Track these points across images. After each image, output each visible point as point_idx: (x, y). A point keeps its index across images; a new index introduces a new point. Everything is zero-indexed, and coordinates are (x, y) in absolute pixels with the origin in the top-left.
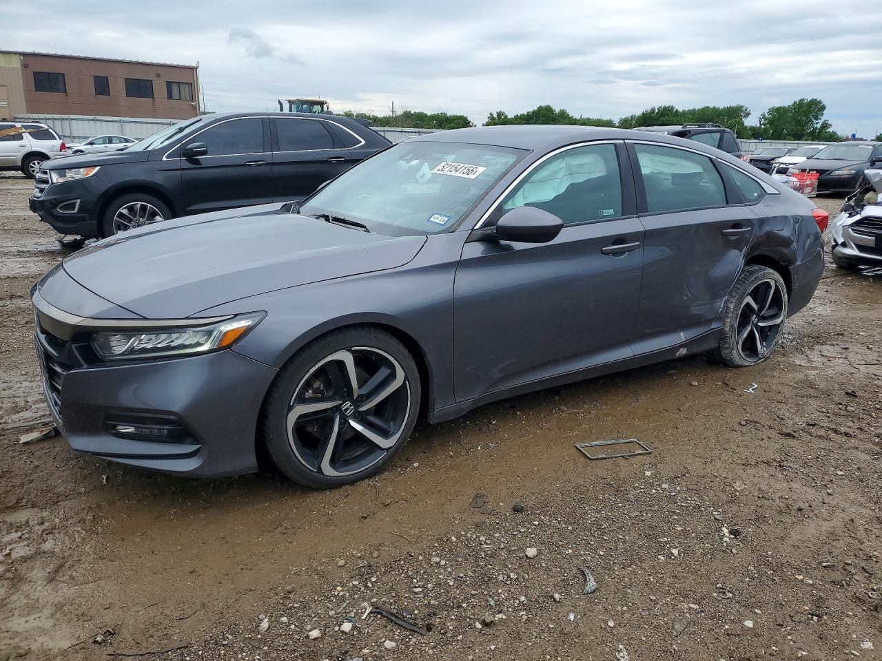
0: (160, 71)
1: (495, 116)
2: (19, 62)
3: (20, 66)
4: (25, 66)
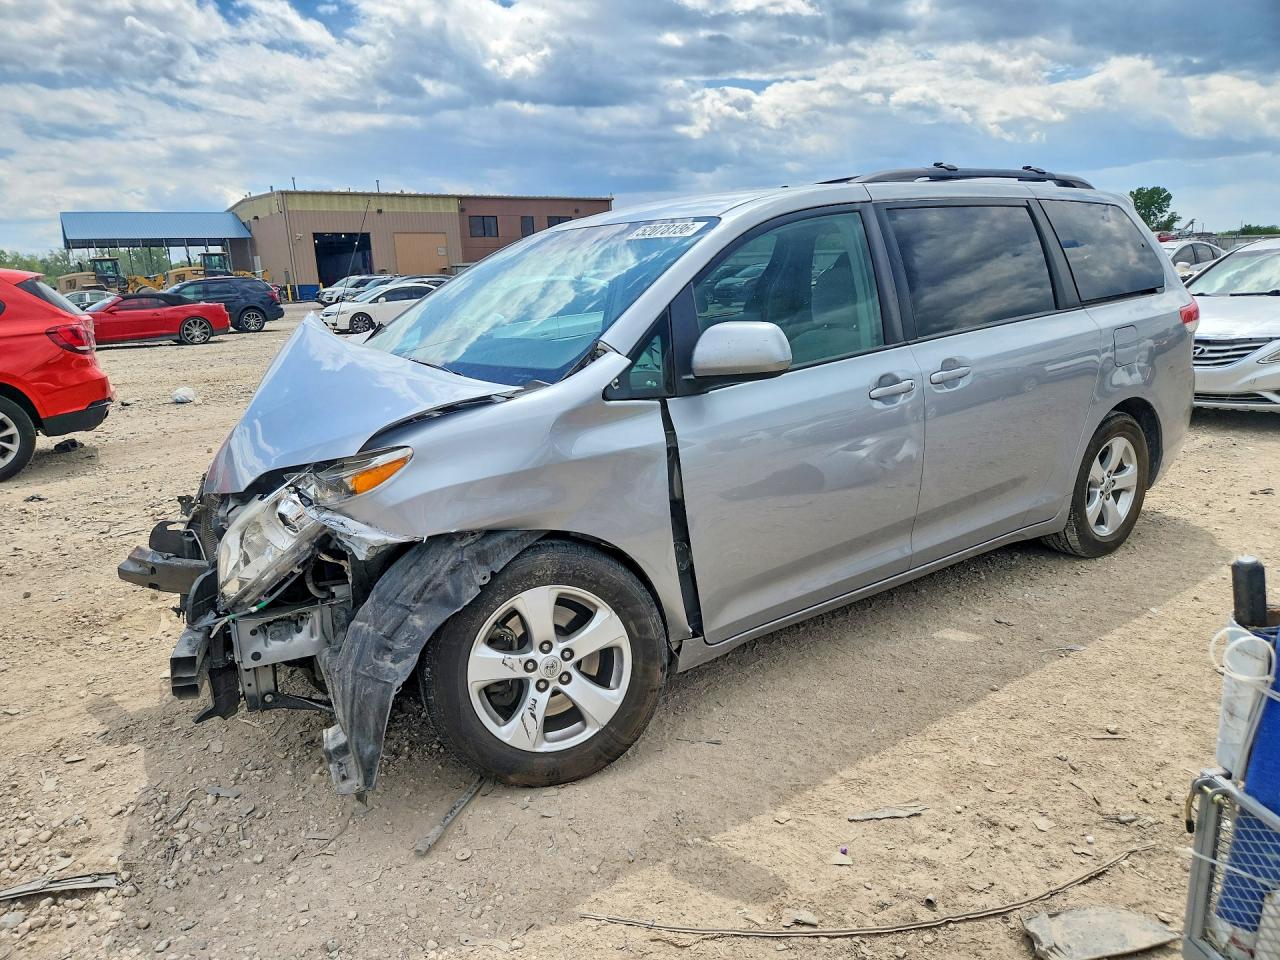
0: (579, 206)
2: (457, 206)
3: (457, 211)
4: (462, 210)
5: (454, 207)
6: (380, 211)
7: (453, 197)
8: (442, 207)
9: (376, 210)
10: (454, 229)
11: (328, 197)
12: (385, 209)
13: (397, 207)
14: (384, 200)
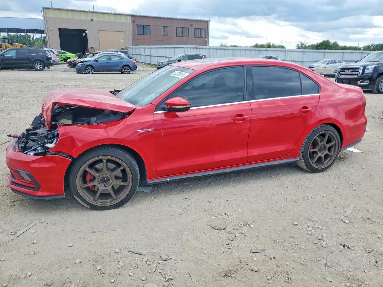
0: (192, 23)
1: (300, 45)
2: (131, 20)
3: (131, 22)
4: (133, 22)
5: (129, 20)
6: (92, 20)
7: (129, 15)
8: (123, 19)
9: (90, 19)
10: (129, 30)
11: (66, 12)
12: (95, 19)
13: (101, 18)
14: (94, 14)
